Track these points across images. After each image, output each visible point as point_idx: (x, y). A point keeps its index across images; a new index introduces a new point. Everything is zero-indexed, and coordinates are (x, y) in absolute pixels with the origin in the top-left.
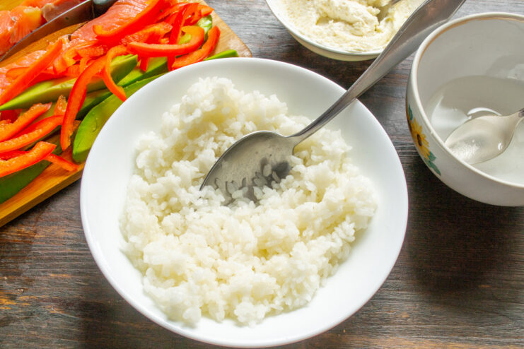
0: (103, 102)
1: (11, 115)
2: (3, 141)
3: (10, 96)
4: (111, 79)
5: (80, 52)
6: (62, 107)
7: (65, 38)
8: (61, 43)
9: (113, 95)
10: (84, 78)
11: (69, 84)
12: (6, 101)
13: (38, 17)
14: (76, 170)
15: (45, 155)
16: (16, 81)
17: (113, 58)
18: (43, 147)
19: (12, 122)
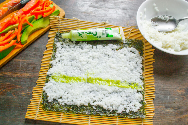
0: (27, 28)
1: (3, 34)
2: (2, 41)
3: (2, 29)
4: (28, 22)
5: (19, 16)
6: (16, 30)
7: (15, 14)
8: (14, 15)
9: (30, 26)
10: (21, 22)
11: (17, 25)
12: (1, 31)
13: (7, 10)
14: (23, 47)
15: (14, 43)
16: (3, 26)
17: (28, 17)
18: (13, 41)
19: (4, 36)
